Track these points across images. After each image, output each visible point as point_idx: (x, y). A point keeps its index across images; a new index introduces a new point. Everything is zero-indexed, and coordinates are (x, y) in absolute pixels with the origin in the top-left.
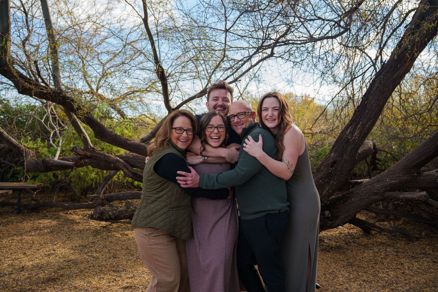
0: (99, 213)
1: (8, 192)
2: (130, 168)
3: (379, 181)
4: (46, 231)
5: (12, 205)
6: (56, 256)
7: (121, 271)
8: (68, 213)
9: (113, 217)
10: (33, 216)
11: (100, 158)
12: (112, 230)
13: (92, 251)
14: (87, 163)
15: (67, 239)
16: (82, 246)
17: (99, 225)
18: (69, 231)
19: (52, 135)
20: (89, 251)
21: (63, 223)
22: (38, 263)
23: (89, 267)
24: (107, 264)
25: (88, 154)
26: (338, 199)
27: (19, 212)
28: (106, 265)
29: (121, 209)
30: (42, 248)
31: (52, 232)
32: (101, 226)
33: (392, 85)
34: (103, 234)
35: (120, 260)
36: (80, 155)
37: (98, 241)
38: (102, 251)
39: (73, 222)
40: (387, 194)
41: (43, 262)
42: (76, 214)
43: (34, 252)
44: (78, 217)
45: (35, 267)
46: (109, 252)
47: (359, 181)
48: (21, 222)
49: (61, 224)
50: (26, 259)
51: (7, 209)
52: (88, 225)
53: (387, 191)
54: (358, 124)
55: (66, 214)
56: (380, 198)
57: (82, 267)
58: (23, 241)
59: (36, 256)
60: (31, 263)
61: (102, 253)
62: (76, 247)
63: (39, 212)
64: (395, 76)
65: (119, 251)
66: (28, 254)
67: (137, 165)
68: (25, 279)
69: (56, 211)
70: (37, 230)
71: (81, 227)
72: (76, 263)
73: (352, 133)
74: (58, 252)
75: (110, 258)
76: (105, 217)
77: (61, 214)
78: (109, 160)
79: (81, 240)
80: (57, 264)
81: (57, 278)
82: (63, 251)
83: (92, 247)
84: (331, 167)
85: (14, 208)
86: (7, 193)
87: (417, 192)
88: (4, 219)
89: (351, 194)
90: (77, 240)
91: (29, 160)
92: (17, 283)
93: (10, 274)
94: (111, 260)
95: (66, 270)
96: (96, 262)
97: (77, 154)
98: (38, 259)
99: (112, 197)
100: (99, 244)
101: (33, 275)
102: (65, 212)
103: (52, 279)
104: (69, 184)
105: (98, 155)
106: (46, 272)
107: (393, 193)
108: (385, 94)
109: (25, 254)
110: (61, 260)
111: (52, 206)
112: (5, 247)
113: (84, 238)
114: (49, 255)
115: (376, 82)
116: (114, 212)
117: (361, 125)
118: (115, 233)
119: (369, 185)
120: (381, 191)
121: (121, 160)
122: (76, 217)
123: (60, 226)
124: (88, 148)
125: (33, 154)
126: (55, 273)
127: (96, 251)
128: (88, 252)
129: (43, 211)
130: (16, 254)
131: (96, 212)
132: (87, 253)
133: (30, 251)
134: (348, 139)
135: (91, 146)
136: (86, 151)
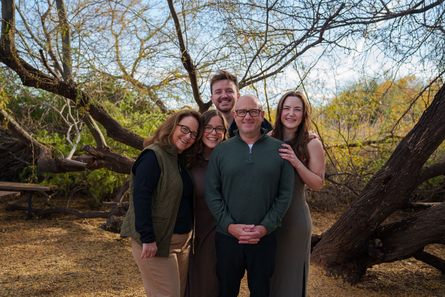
0: (112, 223)
1: (16, 194)
4: (53, 240)
5: (23, 209)
6: (57, 268)
7: (122, 289)
8: (83, 222)
10: (42, 223)
11: (115, 159)
12: (127, 244)
13: (96, 265)
14: (104, 164)
15: (73, 251)
16: (88, 259)
17: (113, 237)
18: (78, 243)
19: (70, 129)
20: (94, 265)
21: (74, 233)
22: (35, 274)
23: (88, 282)
24: (109, 281)
25: (102, 154)
26: (396, 226)
27: (29, 218)
28: (107, 281)
30: (44, 259)
31: (59, 242)
32: (115, 238)
34: (114, 247)
35: (123, 277)
36: (92, 155)
37: (106, 255)
38: (108, 266)
39: (86, 232)
41: (42, 273)
42: (92, 224)
43: (34, 263)
44: (92, 227)
45: (31, 278)
46: (115, 268)
47: (426, 204)
48: (29, 229)
49: (71, 234)
50: (24, 268)
51: (17, 213)
52: (100, 237)
54: (424, 131)
55: (80, 223)
57: (81, 281)
58: (26, 250)
59: (36, 266)
60: (28, 273)
61: (107, 268)
62: (81, 259)
63: (51, 219)
65: (126, 267)
66: (27, 263)
68: (19, 289)
69: (69, 219)
70: (43, 239)
71: (92, 239)
72: (75, 276)
73: (415, 142)
74: (60, 264)
75: (114, 274)
77: (75, 222)
79: (89, 253)
80: (55, 276)
81: (52, 291)
82: (65, 263)
83: (98, 261)
84: (385, 183)
85: (24, 213)
86: (14, 195)
88: (11, 225)
89: (412, 221)
90: (83, 253)
91: (43, 158)
92: (9, 293)
93: (4, 283)
94: (114, 276)
95: (64, 283)
96: (98, 277)
97: (90, 154)
98: (36, 270)
100: (106, 259)
101: (27, 286)
102: (80, 221)
103: (46, 292)
104: (88, 189)
105: (112, 156)
106: (41, 283)
109: (24, 263)
110: (61, 273)
111: (66, 214)
112: (5, 255)
113: (93, 250)
114: (49, 266)
117: (427, 132)
118: (129, 248)
119: (438, 210)
122: (90, 227)
123: (70, 236)
124: (102, 147)
125: (48, 151)
126: (50, 286)
127: (101, 266)
128: (92, 266)
129: (56, 218)
130: (15, 263)
131: (110, 222)
132: (90, 267)
133: (30, 261)
134: (408, 149)
136: (99, 150)
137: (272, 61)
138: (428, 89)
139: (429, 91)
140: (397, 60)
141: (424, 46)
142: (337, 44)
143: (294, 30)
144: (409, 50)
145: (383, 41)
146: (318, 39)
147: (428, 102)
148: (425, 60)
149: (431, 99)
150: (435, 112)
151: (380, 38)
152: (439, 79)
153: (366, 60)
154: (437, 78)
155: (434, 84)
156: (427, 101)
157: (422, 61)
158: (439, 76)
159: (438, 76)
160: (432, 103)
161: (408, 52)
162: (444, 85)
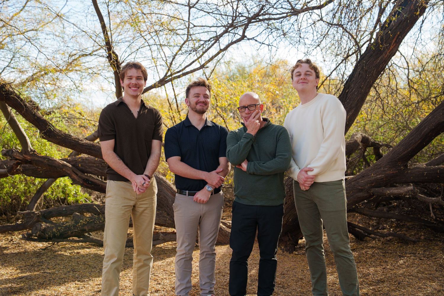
2: (80, 174)
3: (363, 177)
9: (58, 234)
11: (43, 162)
13: (43, 269)
17: (35, 248)
20: (40, 269)
25: (28, 158)
29: (68, 224)
32: (39, 248)
36: (16, 159)
37: (45, 260)
40: (373, 190)
46: (65, 268)
53: (374, 187)
56: (366, 195)
64: (378, 61)
65: (76, 266)
67: (88, 170)
71: (13, 251)
76: (47, 236)
78: (54, 165)
80: (8, 281)
87: (404, 187)
94: (71, 273)
97: (13, 158)
99: (50, 212)
105: (40, 159)
107: (379, 189)
115: (358, 67)
116: (59, 228)
119: (353, 181)
120: (366, 187)
121: (68, 164)
124: (28, 151)
127: (48, 268)
131: (36, 230)
135: (31, 149)
136: (25, 154)
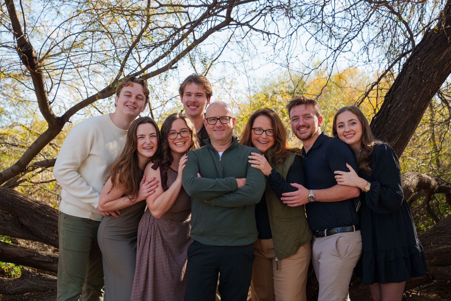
33: (436, 73)
108: (424, 90)
137: (159, 51)
138: (375, 87)
139: (378, 89)
140: (333, 47)
141: (367, 27)
142: (251, 27)
143: (190, 6)
144: (348, 34)
145: (311, 20)
146: (224, 19)
147: (377, 106)
148: (369, 46)
149: (380, 101)
150: (387, 118)
151: (308, 18)
152: (388, 72)
153: (291, 47)
154: (387, 71)
155: (383, 80)
156: (375, 105)
157: (366, 48)
158: (389, 69)
159: (387, 68)
160: (382, 107)
161: (346, 36)
162: (395, 81)
